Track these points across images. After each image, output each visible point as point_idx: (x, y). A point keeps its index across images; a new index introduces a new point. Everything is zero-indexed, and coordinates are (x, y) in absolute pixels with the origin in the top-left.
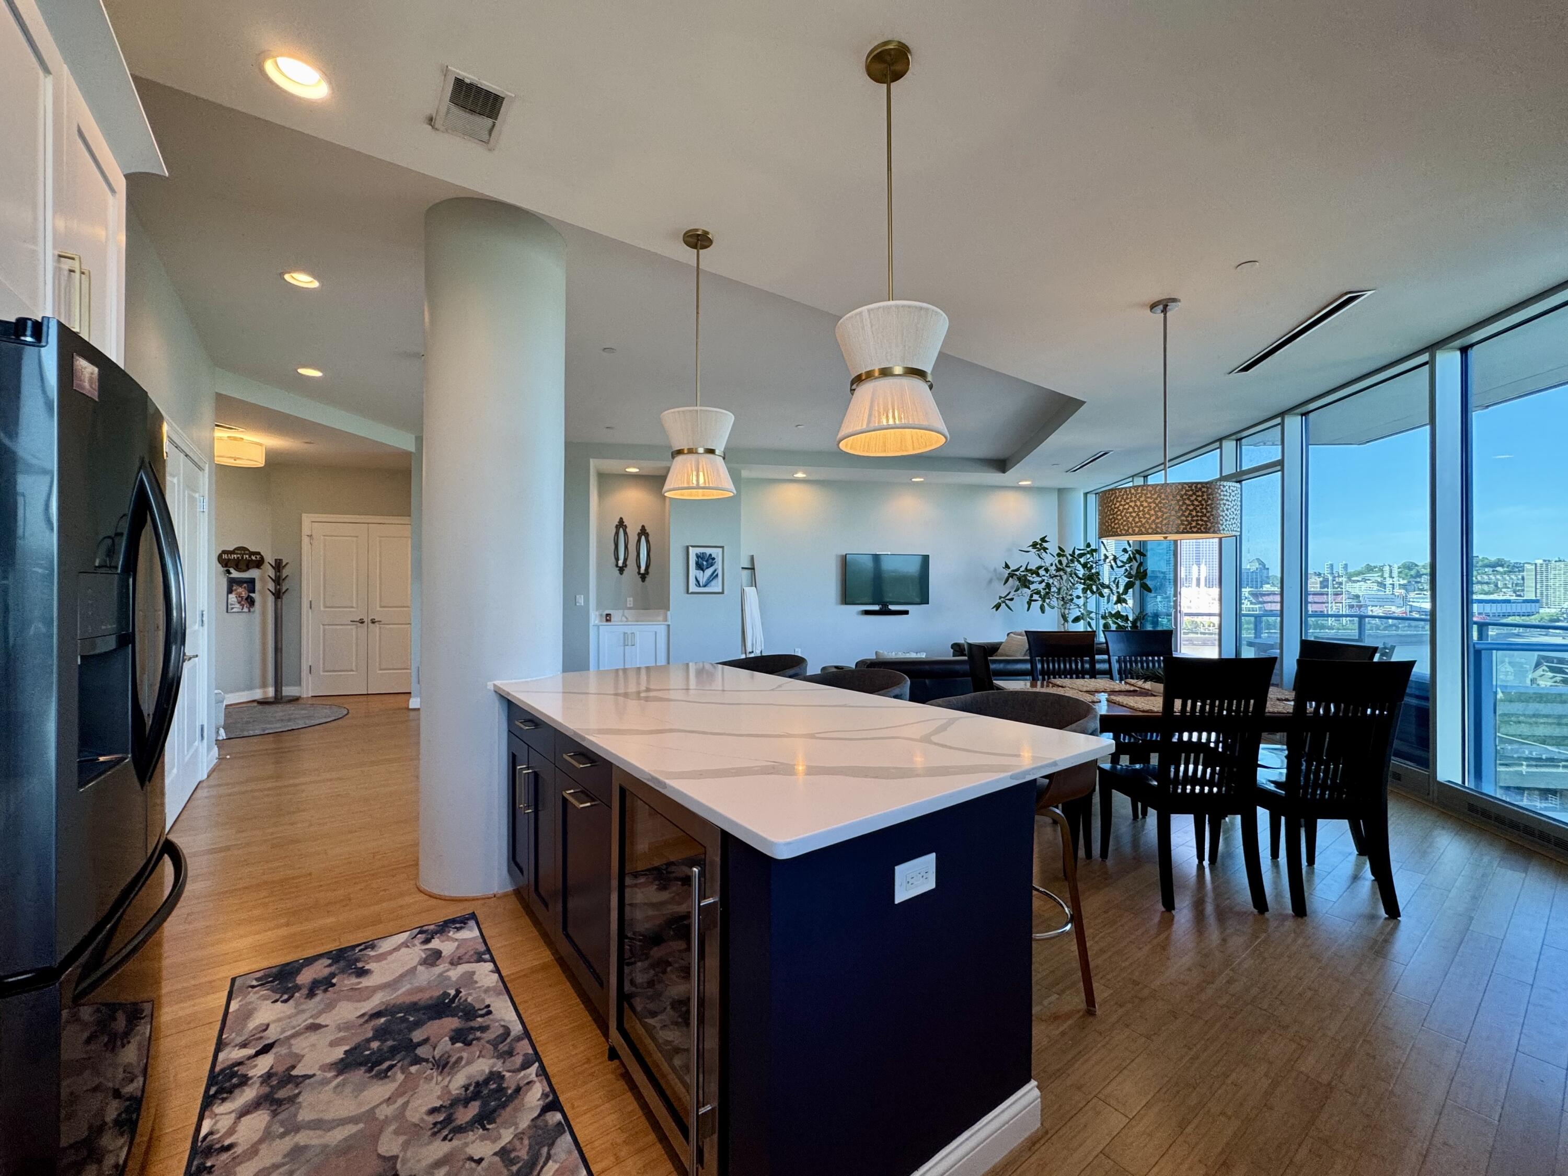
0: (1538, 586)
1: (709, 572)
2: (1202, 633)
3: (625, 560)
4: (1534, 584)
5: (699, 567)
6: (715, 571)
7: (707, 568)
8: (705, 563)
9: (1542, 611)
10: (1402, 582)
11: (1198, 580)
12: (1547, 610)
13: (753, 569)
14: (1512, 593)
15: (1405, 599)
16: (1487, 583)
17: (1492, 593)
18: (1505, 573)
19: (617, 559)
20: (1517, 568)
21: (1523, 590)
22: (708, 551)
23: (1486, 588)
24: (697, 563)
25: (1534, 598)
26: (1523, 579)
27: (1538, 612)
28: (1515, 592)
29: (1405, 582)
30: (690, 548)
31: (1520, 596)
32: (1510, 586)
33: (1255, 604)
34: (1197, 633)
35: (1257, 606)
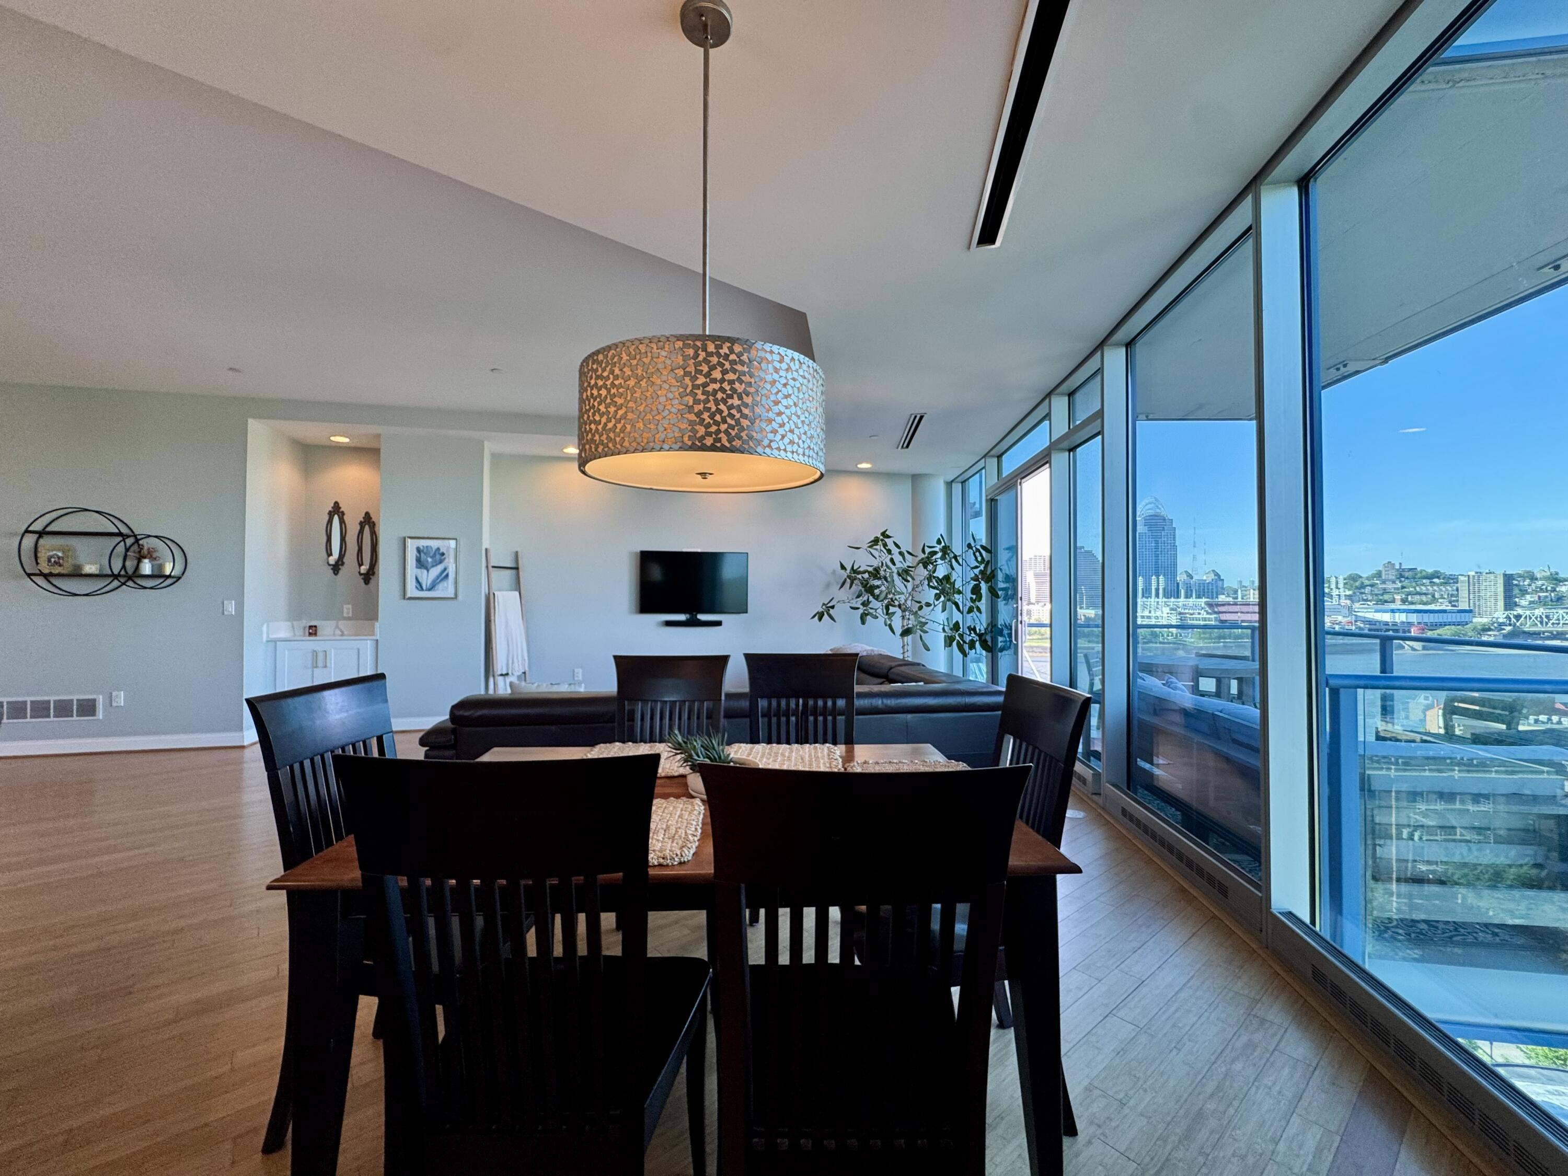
0: (1471, 596)
1: (435, 571)
2: (1161, 643)
3: (342, 555)
4: (1467, 596)
5: (420, 564)
6: (445, 569)
7: (433, 566)
8: (430, 560)
9: (1475, 620)
10: (1348, 593)
11: (1157, 590)
12: (1480, 620)
13: (517, 568)
14: (1447, 604)
15: (1350, 609)
16: (1425, 594)
17: (1430, 604)
18: (1441, 584)
19: (330, 554)
20: (1451, 580)
21: (1457, 601)
22: (434, 544)
23: (1424, 598)
24: (418, 560)
25: (1468, 608)
26: (1457, 590)
27: (1471, 622)
28: (1450, 602)
29: (1350, 593)
30: (409, 541)
31: (1455, 606)
32: (1446, 597)
33: (1211, 614)
34: (1156, 643)
35: (1213, 616)
